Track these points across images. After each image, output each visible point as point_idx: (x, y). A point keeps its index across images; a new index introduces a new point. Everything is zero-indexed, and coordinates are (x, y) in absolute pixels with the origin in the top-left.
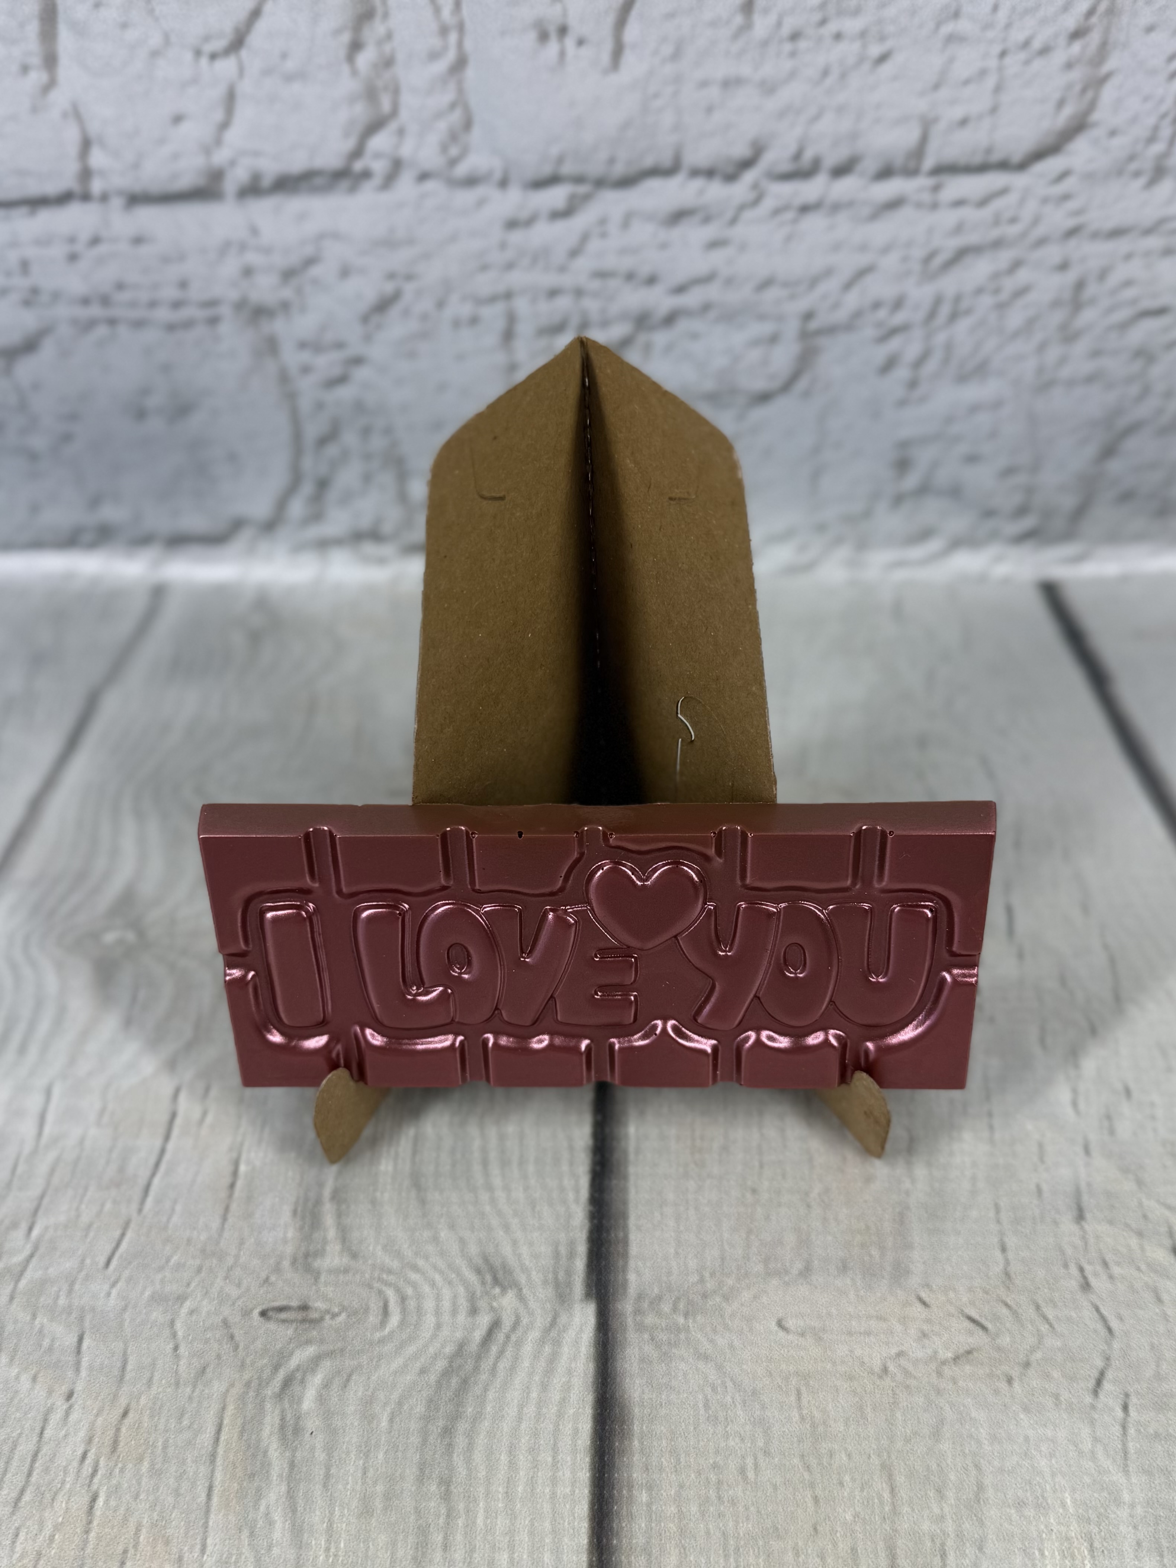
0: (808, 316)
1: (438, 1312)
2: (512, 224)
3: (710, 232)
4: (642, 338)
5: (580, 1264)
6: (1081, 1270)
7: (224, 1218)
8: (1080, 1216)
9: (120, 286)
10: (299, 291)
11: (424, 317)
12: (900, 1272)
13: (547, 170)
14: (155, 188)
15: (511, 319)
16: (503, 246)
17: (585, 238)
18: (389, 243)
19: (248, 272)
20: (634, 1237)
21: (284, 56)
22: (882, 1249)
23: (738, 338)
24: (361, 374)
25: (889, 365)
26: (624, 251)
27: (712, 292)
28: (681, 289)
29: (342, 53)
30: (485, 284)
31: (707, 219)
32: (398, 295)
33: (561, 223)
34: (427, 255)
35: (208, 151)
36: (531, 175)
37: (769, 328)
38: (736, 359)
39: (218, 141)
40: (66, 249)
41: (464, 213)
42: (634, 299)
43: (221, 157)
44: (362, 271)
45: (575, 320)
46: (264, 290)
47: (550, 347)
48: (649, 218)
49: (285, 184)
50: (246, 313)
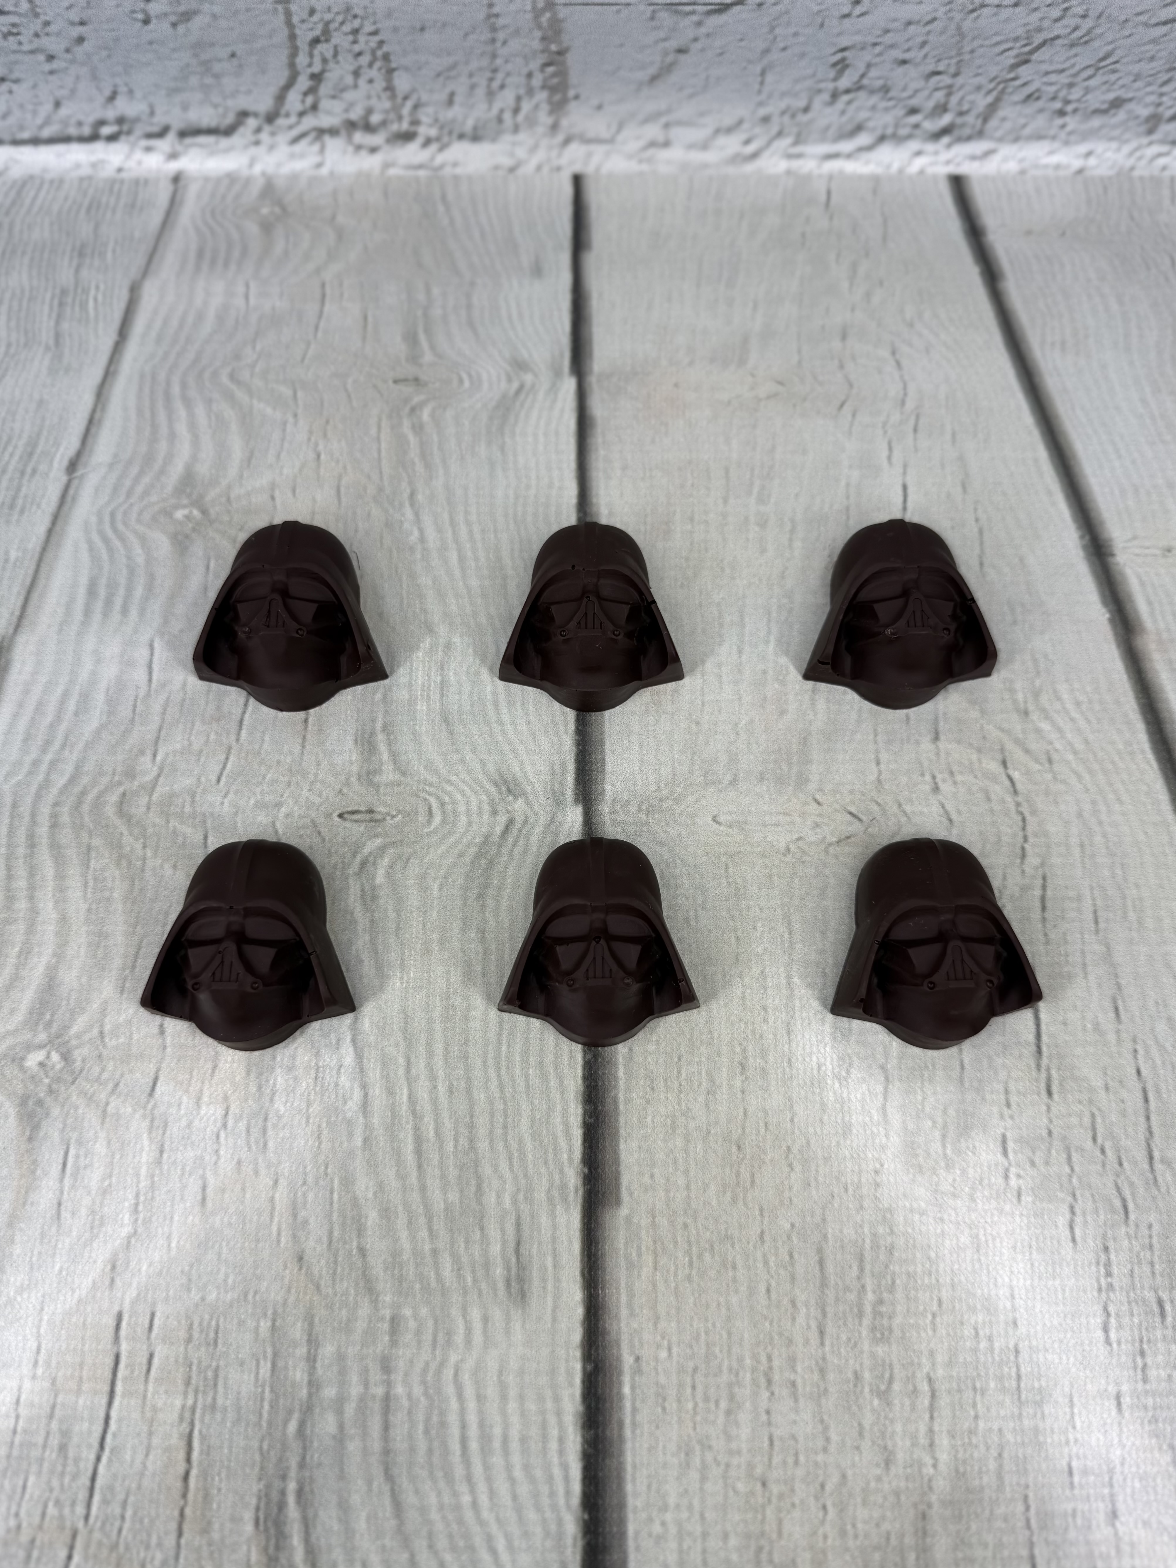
1: (468, 813)
5: (570, 778)
6: (934, 777)
7: (303, 747)
8: (936, 738)
12: (802, 781)
20: (609, 759)
22: (790, 765)
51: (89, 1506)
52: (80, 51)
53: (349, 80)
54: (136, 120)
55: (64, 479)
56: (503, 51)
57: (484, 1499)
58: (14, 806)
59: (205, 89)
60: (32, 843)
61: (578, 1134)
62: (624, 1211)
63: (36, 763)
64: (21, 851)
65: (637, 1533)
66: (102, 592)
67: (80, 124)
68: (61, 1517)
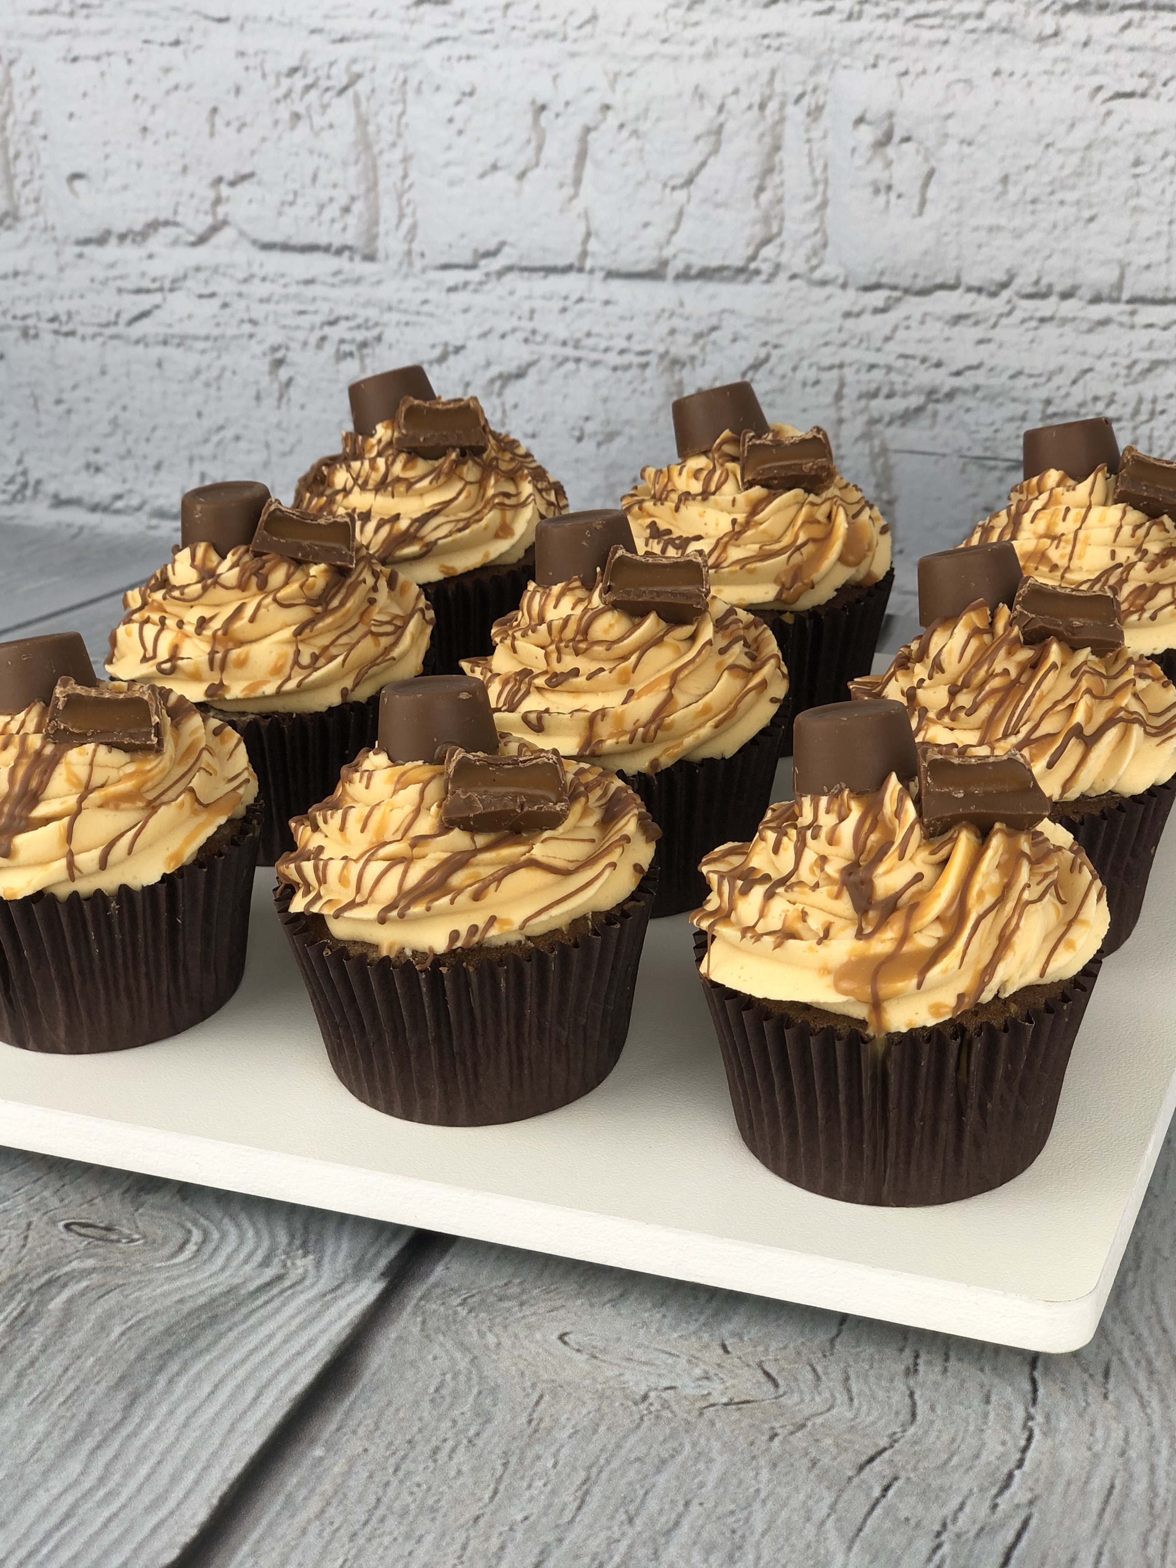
0: (1048, 402)
3: (979, 332)
4: (931, 407)
9: (589, 335)
10: (703, 349)
11: (783, 377)
13: (873, 280)
14: (625, 268)
15: (842, 385)
16: (840, 330)
17: (895, 329)
18: (766, 321)
19: (673, 332)
21: (716, 192)
23: (999, 415)
26: (920, 341)
27: (980, 377)
28: (958, 374)
29: (752, 191)
30: (827, 356)
31: (977, 323)
32: (767, 359)
33: (880, 317)
34: (789, 332)
35: (661, 248)
36: (863, 282)
37: (1019, 409)
38: (996, 431)
39: (668, 242)
40: (561, 304)
41: (816, 304)
42: (926, 377)
43: (668, 252)
44: (746, 339)
45: (885, 390)
46: (681, 347)
47: (866, 408)
48: (939, 319)
49: (706, 274)
50: (666, 362)
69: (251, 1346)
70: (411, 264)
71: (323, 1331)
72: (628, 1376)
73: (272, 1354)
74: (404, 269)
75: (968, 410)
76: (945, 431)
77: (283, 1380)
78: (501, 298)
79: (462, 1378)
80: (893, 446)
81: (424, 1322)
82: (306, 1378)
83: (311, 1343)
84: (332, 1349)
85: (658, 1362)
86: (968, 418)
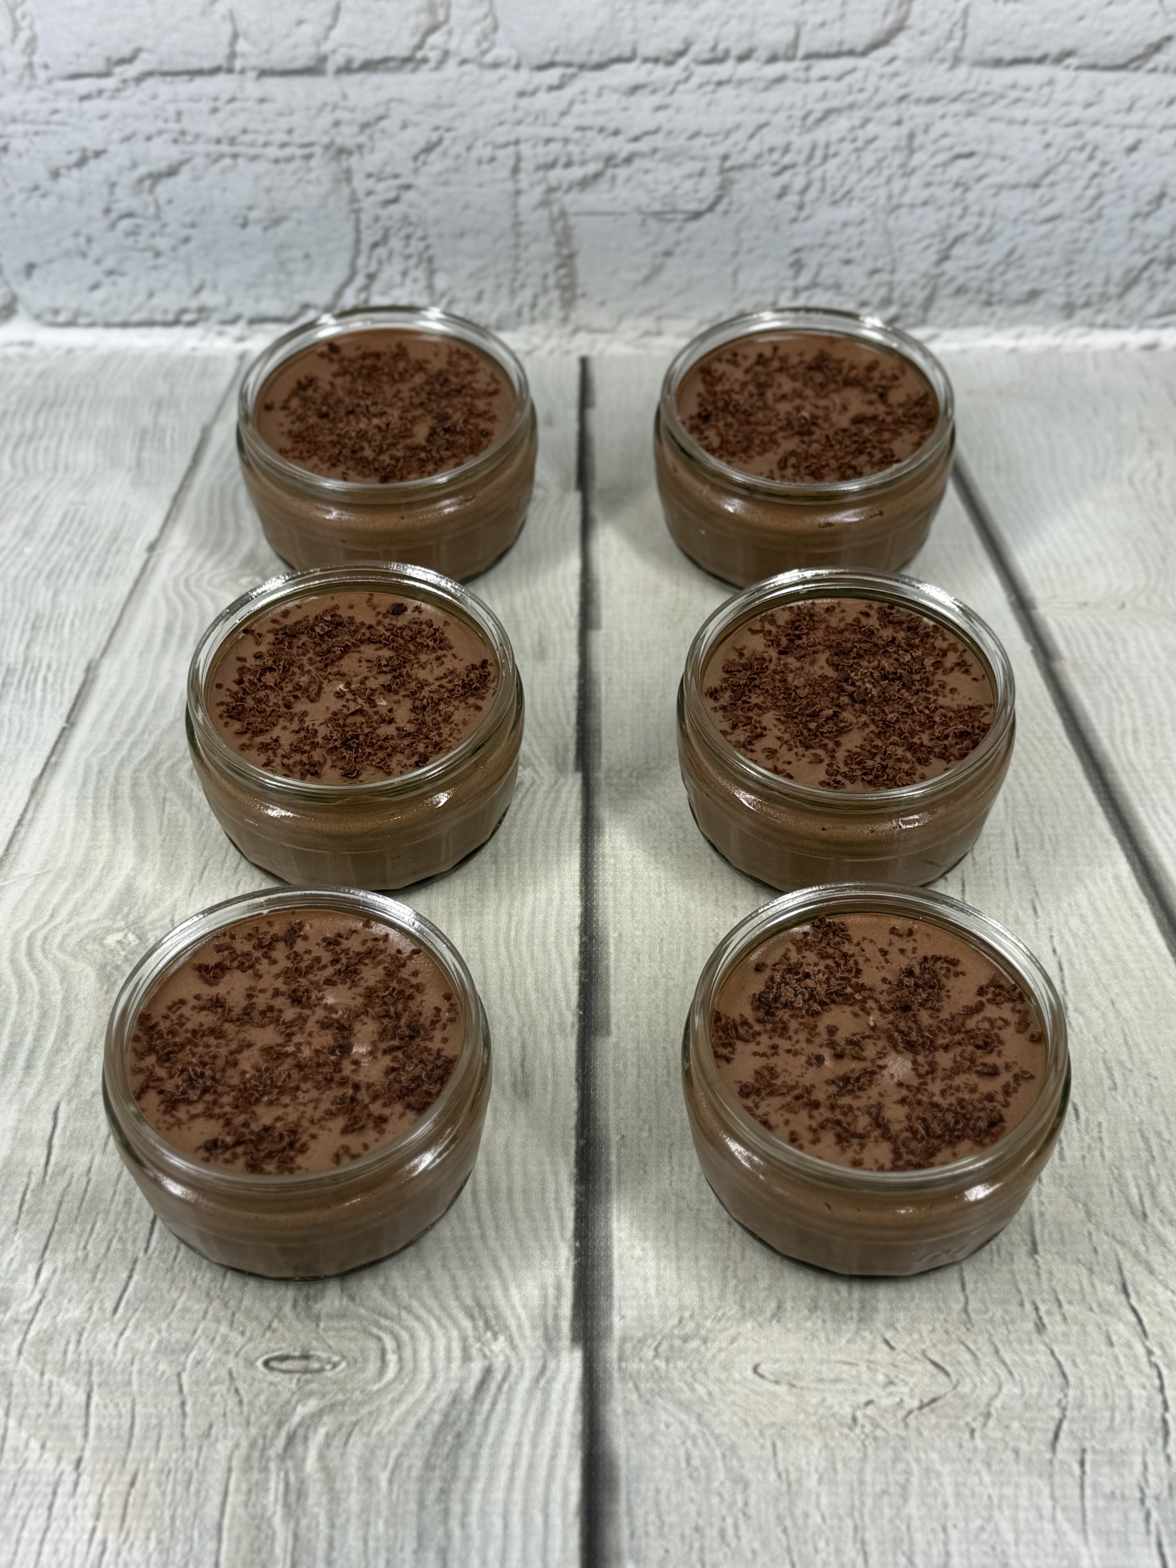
0: (725, 157)
2: (522, 94)
3: (656, 99)
4: (609, 172)
5: (571, 755)
9: (245, 132)
10: (371, 138)
11: (457, 157)
13: (547, 58)
14: (279, 66)
15: (518, 159)
16: (515, 109)
17: (571, 103)
18: (437, 106)
19: (337, 124)
20: (605, 742)
23: (677, 173)
24: (409, 196)
25: (782, 194)
26: (597, 113)
27: (658, 141)
28: (636, 139)
30: (501, 134)
31: (654, 92)
32: (439, 142)
33: (555, 94)
34: (462, 115)
35: (318, 44)
36: (536, 62)
37: (698, 166)
38: (675, 188)
39: (326, 37)
40: (211, 104)
41: (489, 86)
42: (604, 145)
43: (326, 47)
44: (417, 125)
45: (563, 160)
46: (347, 136)
47: (545, 178)
48: (615, 90)
49: (369, 66)
50: (332, 152)
51: (149, 1241)
52: (183, 250)
53: (398, 279)
54: (215, 309)
55: (145, 556)
56: (525, 255)
57: (491, 1233)
58: (100, 772)
59: (278, 284)
60: (115, 796)
61: (574, 989)
62: (613, 1039)
63: (119, 744)
64: (106, 802)
65: (621, 1256)
66: (178, 631)
67: (166, 312)
68: (124, 1251)
69: (508, 1462)
70: (33, 76)
71: (559, 1424)
72: (830, 1401)
73: (531, 1466)
74: (27, 81)
75: (646, 171)
76: (623, 192)
77: (556, 1492)
78: (142, 103)
79: (700, 1442)
80: (571, 210)
81: (637, 1388)
82: (575, 1484)
83: (556, 1443)
84: (577, 1442)
85: (845, 1376)
86: (648, 179)
